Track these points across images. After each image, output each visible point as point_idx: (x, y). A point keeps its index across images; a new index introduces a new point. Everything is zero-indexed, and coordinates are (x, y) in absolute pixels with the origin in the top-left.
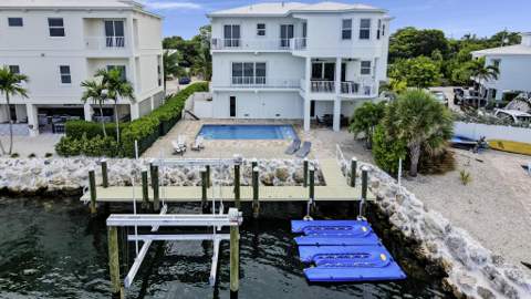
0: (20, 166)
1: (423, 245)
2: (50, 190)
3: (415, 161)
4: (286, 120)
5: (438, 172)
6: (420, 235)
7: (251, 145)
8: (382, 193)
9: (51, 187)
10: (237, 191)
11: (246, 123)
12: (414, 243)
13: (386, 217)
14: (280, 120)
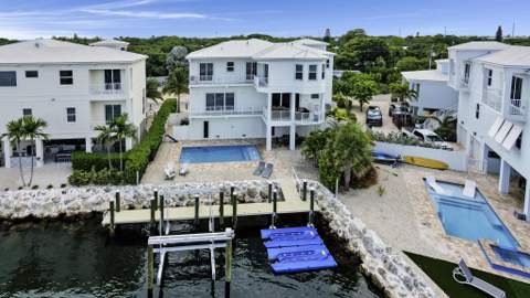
0: (41, 197)
1: (350, 243)
2: (68, 215)
3: (348, 179)
4: (251, 139)
5: (365, 187)
6: (348, 236)
7: (226, 168)
8: (325, 205)
9: (69, 213)
10: (221, 210)
11: (219, 144)
12: (345, 241)
13: (328, 222)
14: (246, 140)
